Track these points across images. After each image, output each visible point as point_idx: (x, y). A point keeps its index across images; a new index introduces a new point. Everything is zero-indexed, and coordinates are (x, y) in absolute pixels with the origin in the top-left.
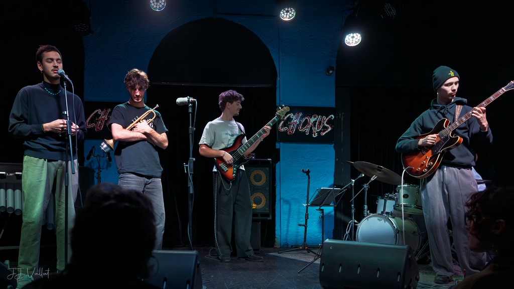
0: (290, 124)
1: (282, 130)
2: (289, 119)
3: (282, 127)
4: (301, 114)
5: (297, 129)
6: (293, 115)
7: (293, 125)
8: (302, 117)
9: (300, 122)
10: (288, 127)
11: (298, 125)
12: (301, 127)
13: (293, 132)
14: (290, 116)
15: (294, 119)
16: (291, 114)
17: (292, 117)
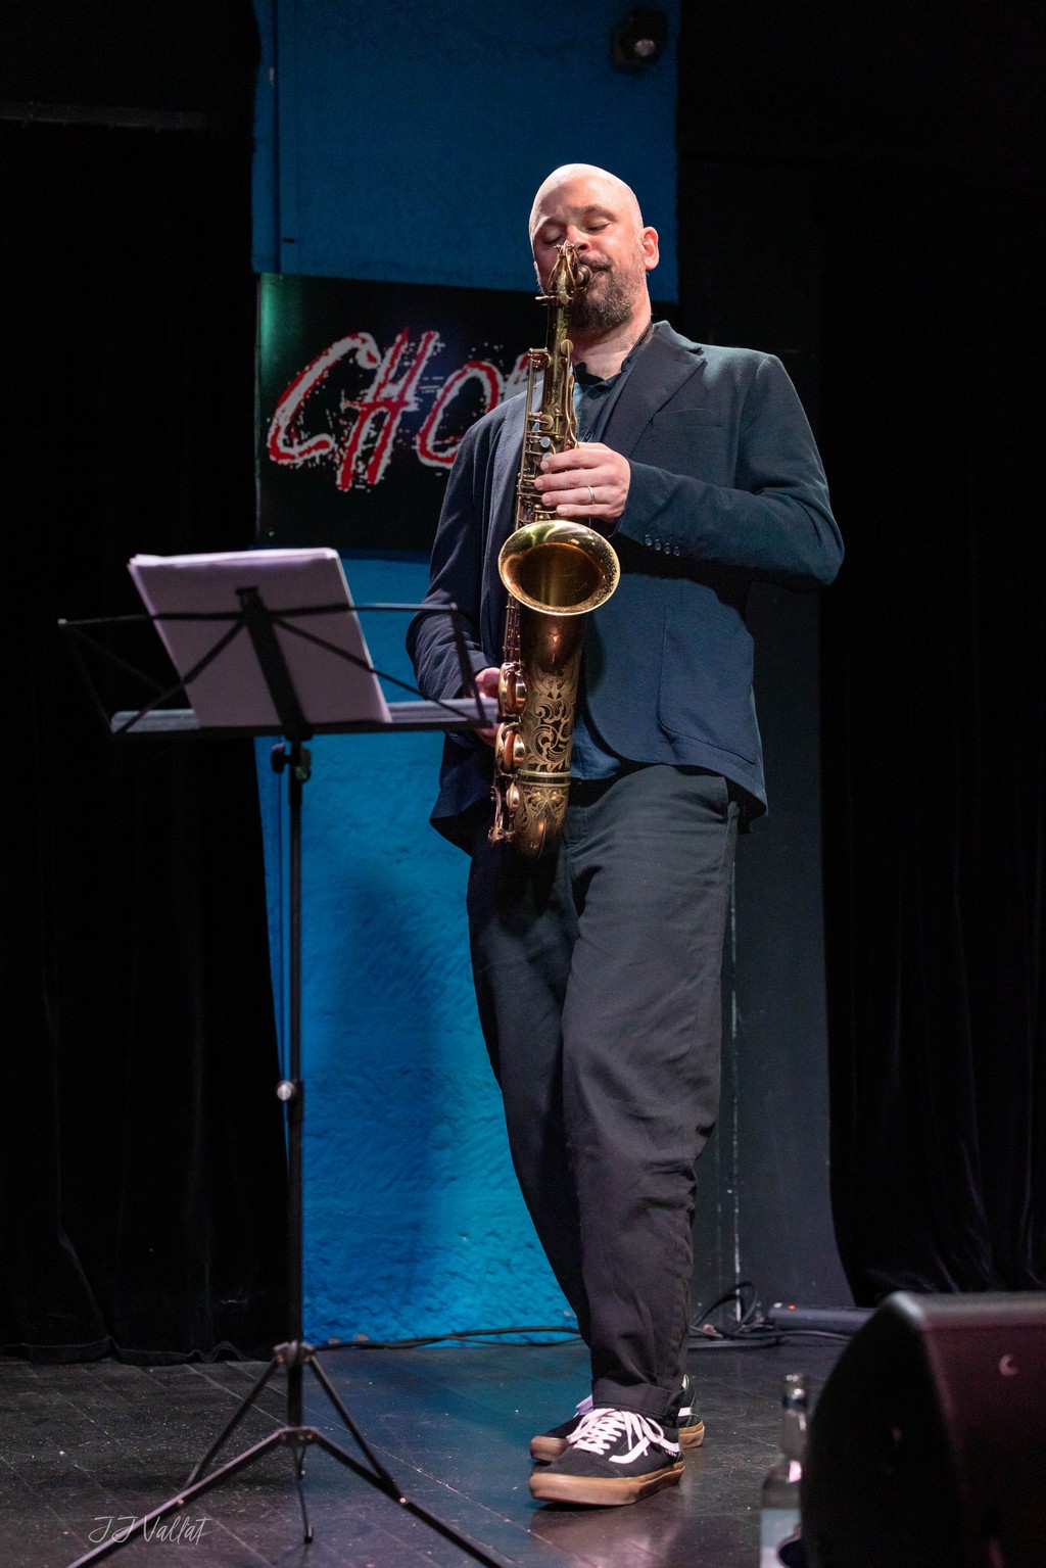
0: (351, 415)
1: (296, 454)
2: (347, 376)
3: (294, 432)
4: (432, 344)
5: (404, 456)
6: (371, 346)
7: (378, 421)
8: (440, 367)
9: (427, 401)
10: (338, 433)
11: (412, 423)
12: (431, 442)
13: (373, 470)
14: (353, 352)
15: (379, 378)
16: (364, 341)
17: (371, 358)
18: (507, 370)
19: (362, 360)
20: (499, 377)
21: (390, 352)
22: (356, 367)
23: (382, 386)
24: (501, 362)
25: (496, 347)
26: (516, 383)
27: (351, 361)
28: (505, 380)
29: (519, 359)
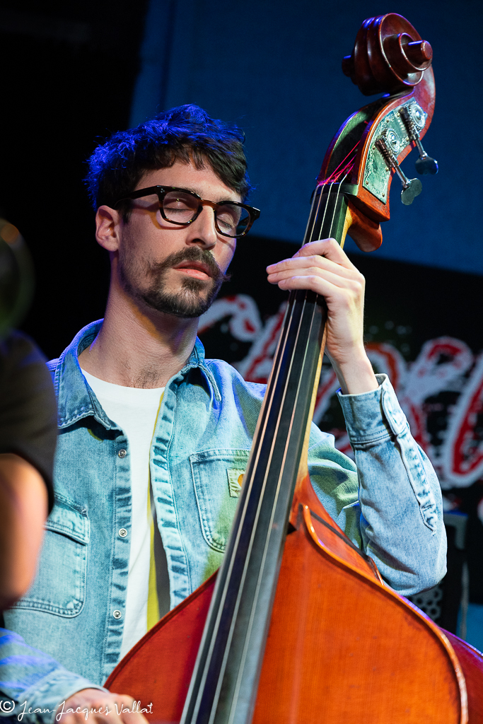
6: (251, 313)
14: (228, 318)
15: (256, 351)
16: (243, 306)
17: (249, 328)
18: (411, 358)
19: (238, 330)
20: (401, 365)
21: (272, 323)
22: (230, 337)
23: (258, 361)
24: (406, 349)
25: (402, 330)
26: (422, 373)
27: (224, 328)
28: (408, 369)
29: (428, 347)
